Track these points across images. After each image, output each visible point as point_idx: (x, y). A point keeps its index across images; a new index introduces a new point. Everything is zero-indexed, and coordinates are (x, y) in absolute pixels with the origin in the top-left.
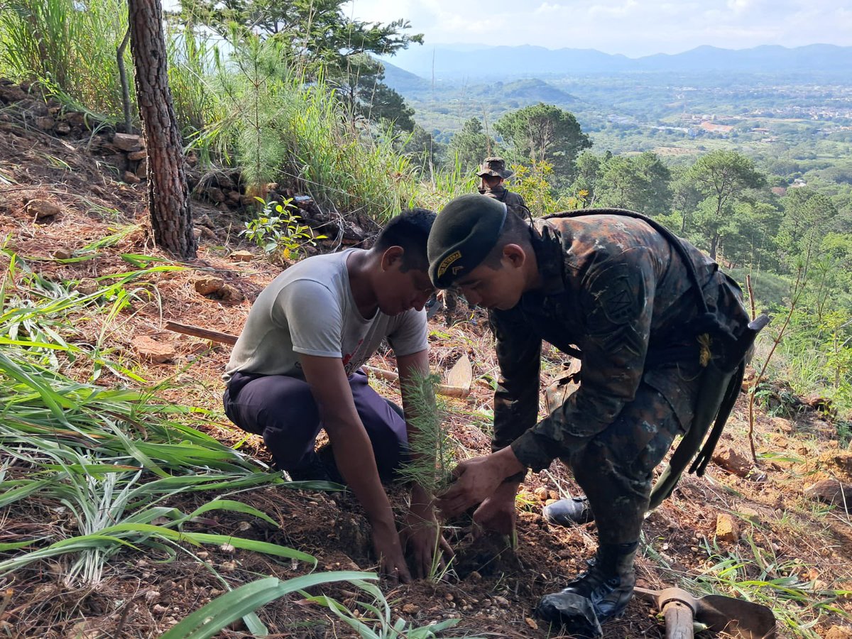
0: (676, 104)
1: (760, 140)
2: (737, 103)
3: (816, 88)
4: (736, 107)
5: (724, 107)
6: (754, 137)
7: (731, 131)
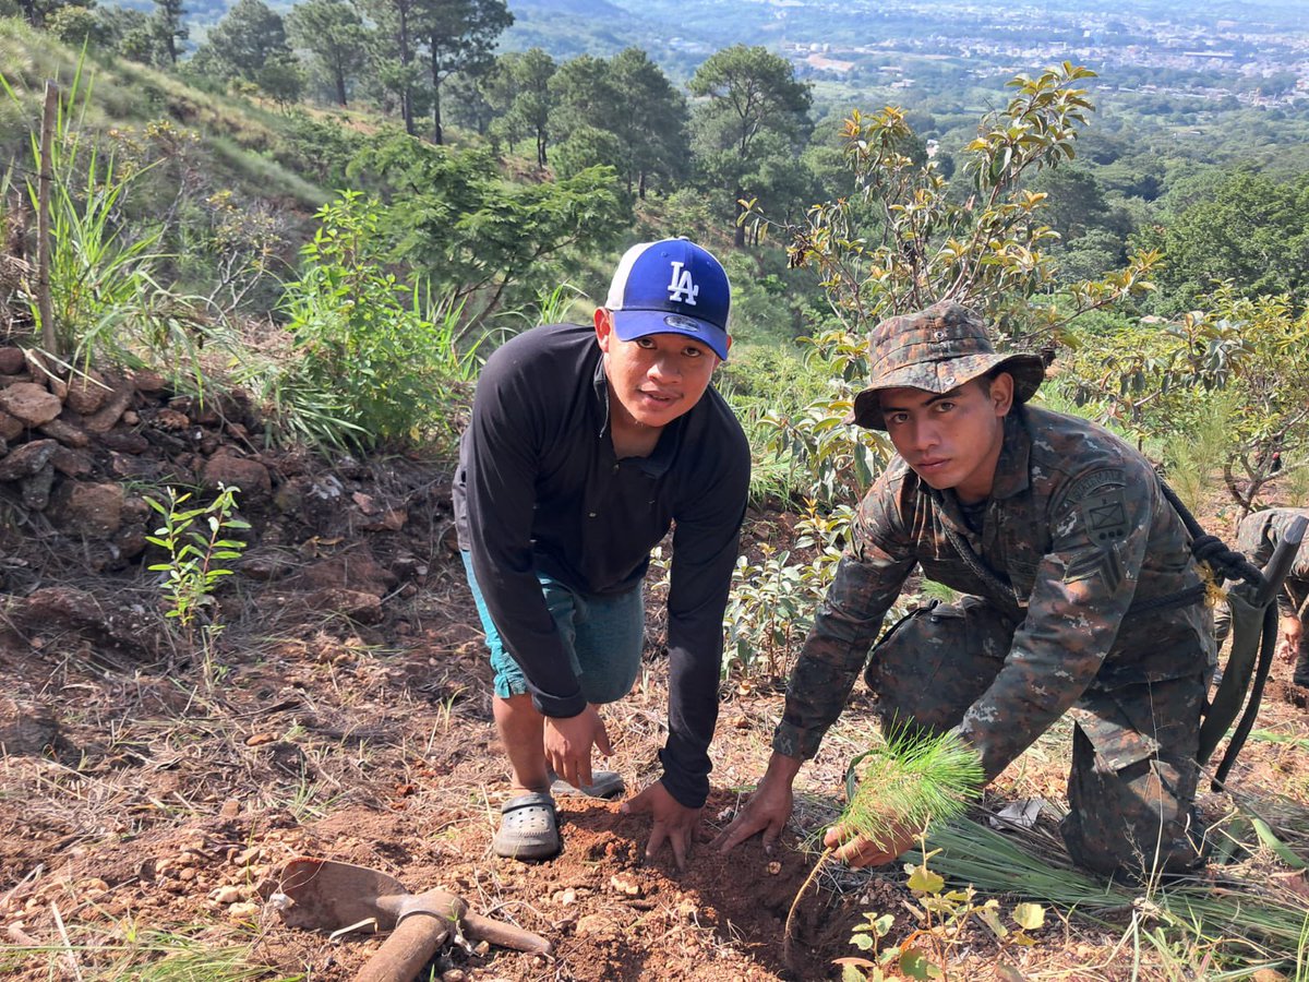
0: (773, 27)
1: (889, 84)
2: (862, 29)
3: (971, 9)
4: (859, 34)
5: (842, 33)
6: (882, 81)
7: (852, 69)
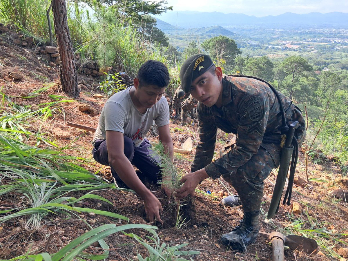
0: (276, 36)
1: (310, 51)
2: (301, 36)
3: (334, 30)
4: (301, 38)
5: (296, 38)
6: (308, 50)
7: (299, 47)
